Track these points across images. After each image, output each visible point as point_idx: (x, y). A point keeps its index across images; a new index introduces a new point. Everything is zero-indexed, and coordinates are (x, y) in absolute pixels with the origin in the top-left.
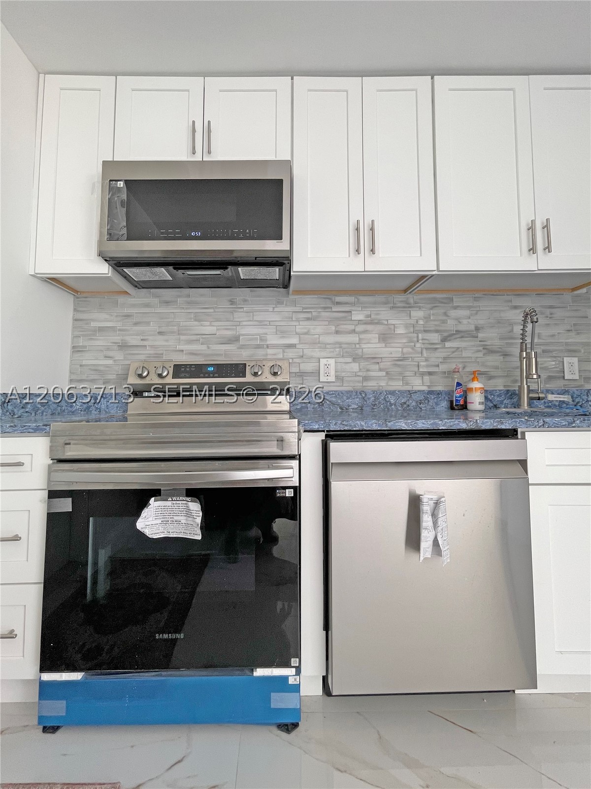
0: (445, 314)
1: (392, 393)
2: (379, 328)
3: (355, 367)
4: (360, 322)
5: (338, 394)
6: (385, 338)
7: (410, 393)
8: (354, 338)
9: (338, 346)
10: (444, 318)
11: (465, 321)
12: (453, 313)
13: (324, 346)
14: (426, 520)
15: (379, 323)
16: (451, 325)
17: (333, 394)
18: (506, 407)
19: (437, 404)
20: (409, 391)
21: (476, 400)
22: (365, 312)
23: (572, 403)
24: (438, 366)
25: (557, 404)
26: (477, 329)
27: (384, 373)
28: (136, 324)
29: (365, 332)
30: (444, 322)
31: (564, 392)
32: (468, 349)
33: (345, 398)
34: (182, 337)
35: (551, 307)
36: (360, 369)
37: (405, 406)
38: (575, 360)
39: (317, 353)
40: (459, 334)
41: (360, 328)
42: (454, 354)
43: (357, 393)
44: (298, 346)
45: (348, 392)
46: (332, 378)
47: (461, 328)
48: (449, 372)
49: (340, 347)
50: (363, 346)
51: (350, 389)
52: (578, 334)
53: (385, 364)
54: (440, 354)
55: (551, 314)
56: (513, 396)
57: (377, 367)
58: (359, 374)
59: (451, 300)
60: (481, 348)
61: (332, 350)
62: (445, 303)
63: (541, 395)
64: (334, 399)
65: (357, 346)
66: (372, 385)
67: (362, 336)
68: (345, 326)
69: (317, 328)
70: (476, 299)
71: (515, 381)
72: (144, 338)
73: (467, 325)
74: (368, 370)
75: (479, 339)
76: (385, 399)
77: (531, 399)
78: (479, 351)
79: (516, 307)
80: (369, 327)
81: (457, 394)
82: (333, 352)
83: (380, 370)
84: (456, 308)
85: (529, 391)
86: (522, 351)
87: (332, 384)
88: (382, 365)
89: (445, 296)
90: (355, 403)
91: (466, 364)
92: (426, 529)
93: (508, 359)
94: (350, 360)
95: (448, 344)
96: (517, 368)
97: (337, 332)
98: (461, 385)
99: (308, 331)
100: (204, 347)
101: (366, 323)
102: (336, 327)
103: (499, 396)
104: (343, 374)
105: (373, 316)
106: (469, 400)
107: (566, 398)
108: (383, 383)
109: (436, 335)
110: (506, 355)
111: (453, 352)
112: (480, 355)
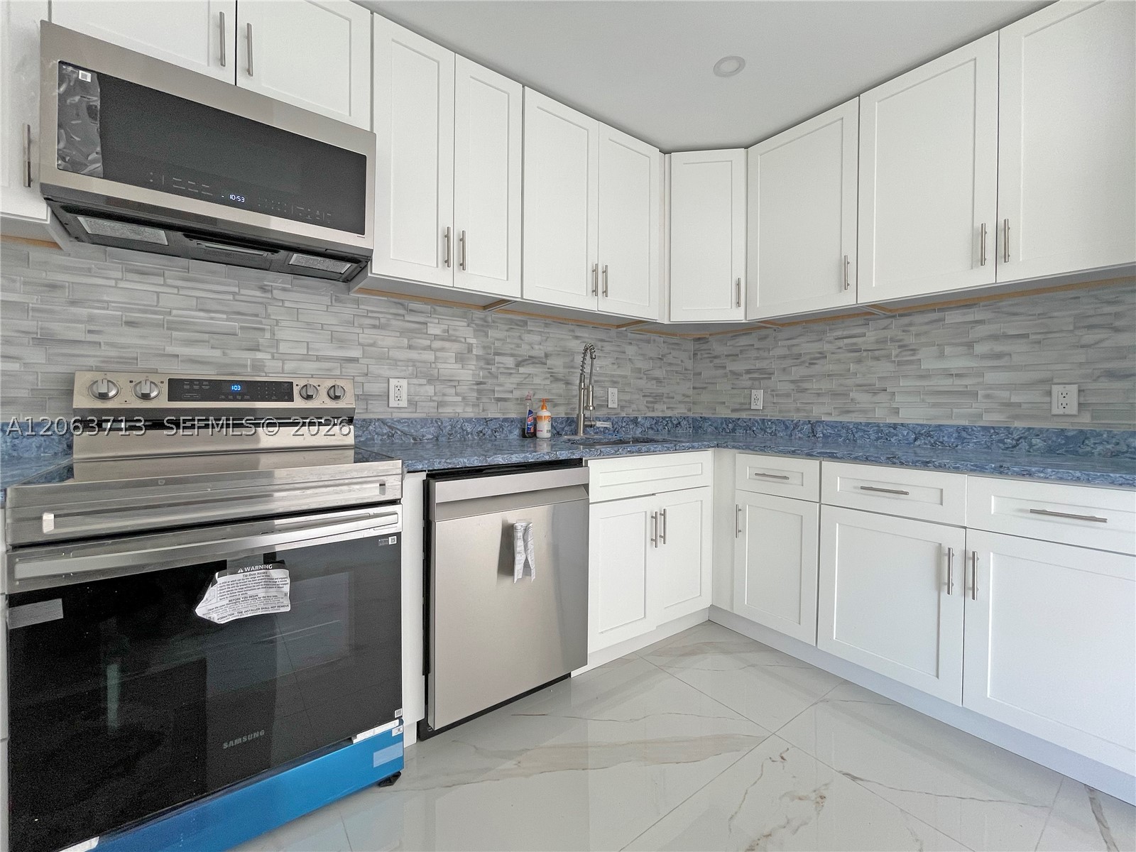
0: (520, 338)
1: (469, 420)
2: (456, 346)
3: (430, 390)
4: (436, 337)
5: (410, 422)
6: (460, 358)
7: (487, 421)
8: (429, 356)
9: (410, 364)
10: (519, 341)
11: (536, 347)
12: (527, 337)
13: (395, 363)
14: (519, 545)
15: (455, 340)
16: (524, 351)
17: (405, 422)
18: (566, 434)
19: (511, 432)
20: (485, 419)
21: (545, 429)
22: (442, 326)
23: (612, 429)
24: (512, 392)
25: (602, 430)
26: (547, 356)
27: (459, 399)
28: (73, 303)
29: (442, 349)
30: (518, 346)
31: (608, 419)
32: (538, 377)
33: (419, 426)
34: (175, 334)
35: (602, 340)
36: (435, 393)
37: (481, 434)
38: (615, 391)
39: (385, 371)
40: (531, 360)
41: (437, 344)
42: (527, 380)
43: (432, 421)
44: (360, 361)
45: (422, 420)
46: (404, 404)
47: (533, 353)
48: (521, 399)
49: (414, 366)
50: (440, 366)
51: (423, 415)
52: (619, 367)
53: (463, 389)
54: (515, 379)
55: (602, 347)
56: (571, 422)
57: (453, 391)
58: (434, 398)
59: (526, 323)
60: (549, 375)
61: (404, 368)
62: (521, 326)
63: (593, 423)
64: (406, 429)
65: (433, 365)
66: (448, 411)
67: (439, 354)
68: (420, 341)
69: (387, 340)
70: (546, 325)
71: (574, 409)
72: (93, 328)
73: (538, 351)
74: (444, 395)
75: (547, 366)
76: (461, 428)
77: (585, 426)
78: (546, 378)
79: (577, 338)
80: (447, 345)
81: (530, 421)
82: (405, 370)
83: (457, 394)
84: (529, 332)
85: (585, 418)
86: (581, 382)
87: (403, 410)
88: (459, 389)
89: (519, 318)
90: (429, 433)
91: (536, 391)
92: (519, 553)
93: (570, 387)
94: (424, 381)
95: (522, 370)
96: (576, 396)
97: (410, 347)
98: (532, 413)
99: (375, 343)
100: (217, 353)
101: (443, 340)
102: (408, 341)
103: (562, 423)
104: (418, 397)
105: (450, 332)
106: (538, 429)
107: (608, 425)
108: (459, 410)
109: (512, 359)
110: (568, 383)
111: (526, 378)
112: (548, 382)
